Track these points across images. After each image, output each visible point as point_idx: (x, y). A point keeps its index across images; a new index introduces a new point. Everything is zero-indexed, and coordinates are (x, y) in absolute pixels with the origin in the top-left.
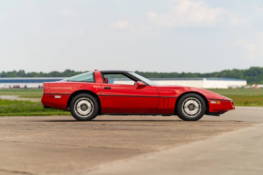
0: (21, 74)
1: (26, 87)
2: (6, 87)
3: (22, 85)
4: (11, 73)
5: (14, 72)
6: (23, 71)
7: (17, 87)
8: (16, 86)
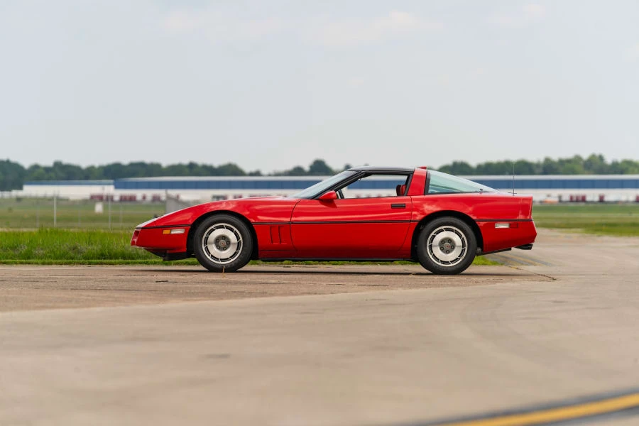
0: (596, 164)
1: (601, 200)
2: (549, 199)
3: (592, 195)
4: (569, 161)
5: (577, 159)
6: (601, 158)
7: (580, 199)
8: (577, 197)
